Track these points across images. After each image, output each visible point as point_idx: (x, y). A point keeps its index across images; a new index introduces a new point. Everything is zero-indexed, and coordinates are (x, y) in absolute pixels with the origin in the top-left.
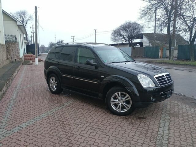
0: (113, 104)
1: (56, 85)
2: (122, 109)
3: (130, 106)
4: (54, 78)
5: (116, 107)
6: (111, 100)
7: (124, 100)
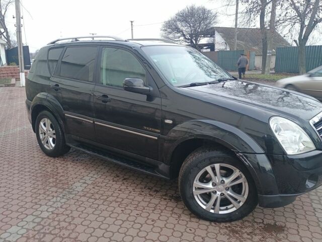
0: (200, 195)
1: (55, 137)
2: (221, 205)
3: (243, 199)
4: (49, 121)
5: (207, 202)
6: (194, 186)
7: (228, 186)
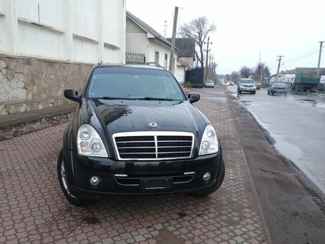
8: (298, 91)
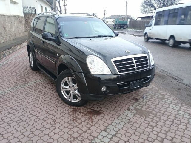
2: (73, 98)
6: (61, 86)
7: (76, 88)
8: (118, 28)
